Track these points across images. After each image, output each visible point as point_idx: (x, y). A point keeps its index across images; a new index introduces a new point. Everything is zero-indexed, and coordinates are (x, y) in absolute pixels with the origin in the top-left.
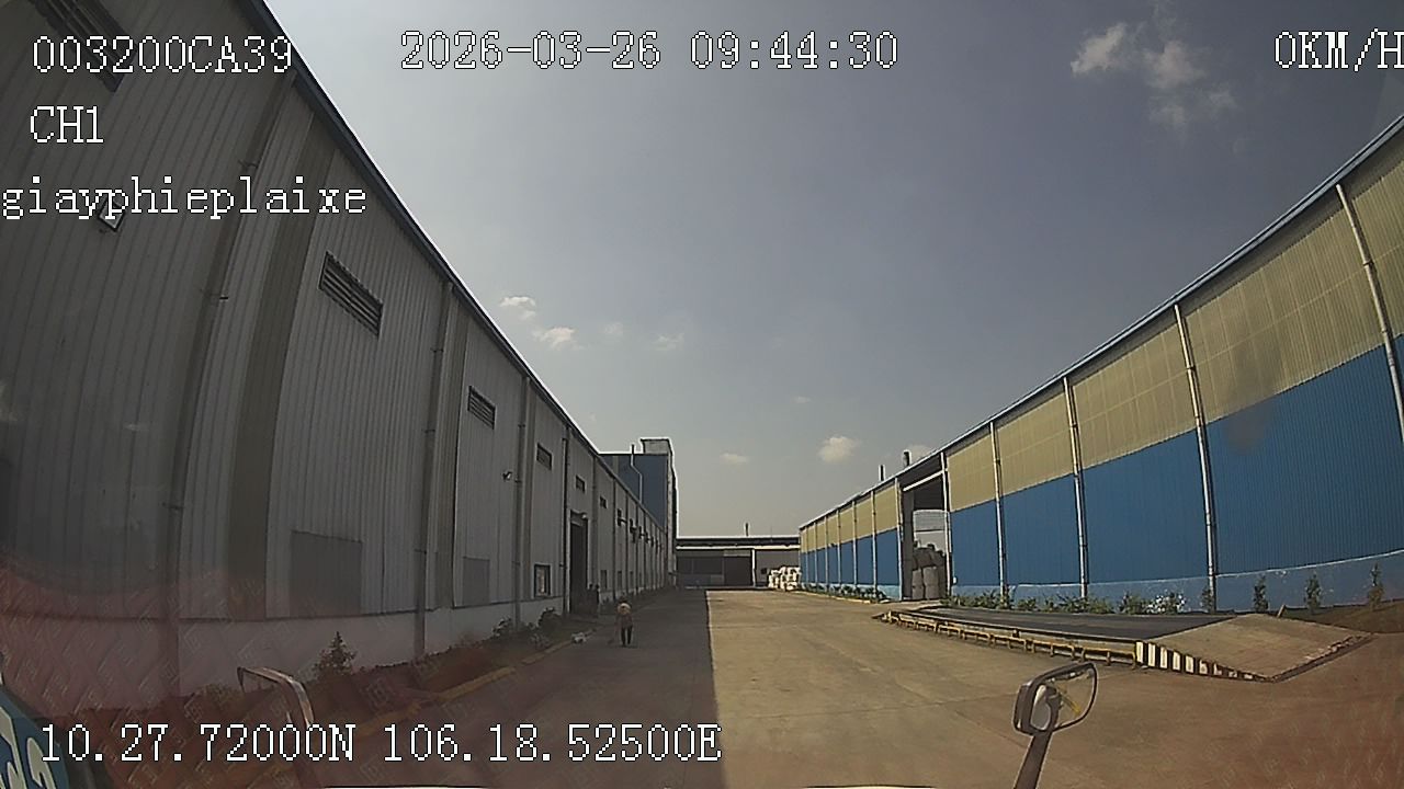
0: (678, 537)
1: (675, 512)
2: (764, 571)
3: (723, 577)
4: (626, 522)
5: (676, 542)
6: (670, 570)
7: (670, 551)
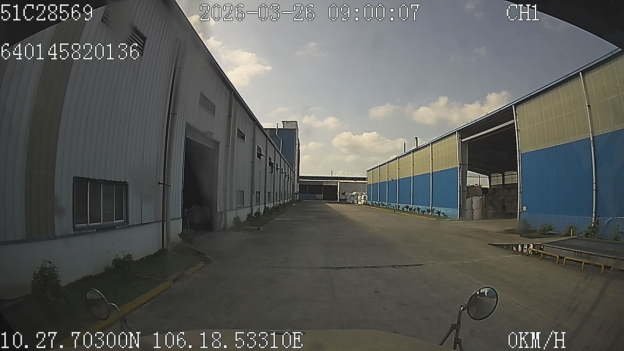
0: (300, 175)
1: (299, 161)
2: (344, 194)
3: (322, 195)
4: (280, 170)
5: (299, 178)
6: (295, 192)
7: (296, 181)
